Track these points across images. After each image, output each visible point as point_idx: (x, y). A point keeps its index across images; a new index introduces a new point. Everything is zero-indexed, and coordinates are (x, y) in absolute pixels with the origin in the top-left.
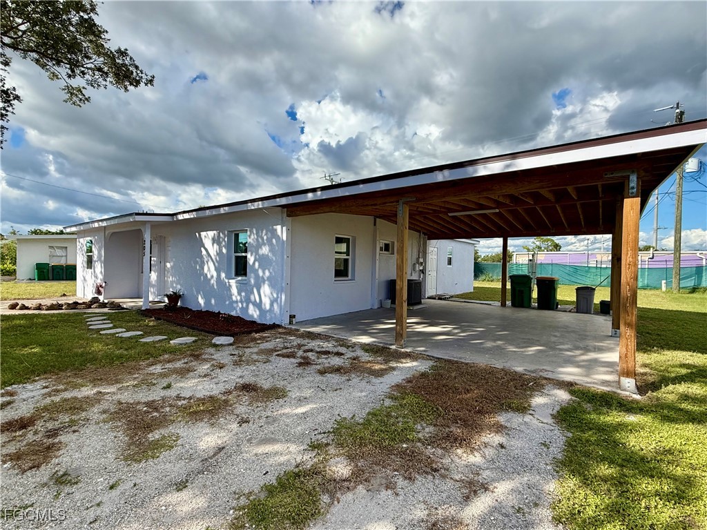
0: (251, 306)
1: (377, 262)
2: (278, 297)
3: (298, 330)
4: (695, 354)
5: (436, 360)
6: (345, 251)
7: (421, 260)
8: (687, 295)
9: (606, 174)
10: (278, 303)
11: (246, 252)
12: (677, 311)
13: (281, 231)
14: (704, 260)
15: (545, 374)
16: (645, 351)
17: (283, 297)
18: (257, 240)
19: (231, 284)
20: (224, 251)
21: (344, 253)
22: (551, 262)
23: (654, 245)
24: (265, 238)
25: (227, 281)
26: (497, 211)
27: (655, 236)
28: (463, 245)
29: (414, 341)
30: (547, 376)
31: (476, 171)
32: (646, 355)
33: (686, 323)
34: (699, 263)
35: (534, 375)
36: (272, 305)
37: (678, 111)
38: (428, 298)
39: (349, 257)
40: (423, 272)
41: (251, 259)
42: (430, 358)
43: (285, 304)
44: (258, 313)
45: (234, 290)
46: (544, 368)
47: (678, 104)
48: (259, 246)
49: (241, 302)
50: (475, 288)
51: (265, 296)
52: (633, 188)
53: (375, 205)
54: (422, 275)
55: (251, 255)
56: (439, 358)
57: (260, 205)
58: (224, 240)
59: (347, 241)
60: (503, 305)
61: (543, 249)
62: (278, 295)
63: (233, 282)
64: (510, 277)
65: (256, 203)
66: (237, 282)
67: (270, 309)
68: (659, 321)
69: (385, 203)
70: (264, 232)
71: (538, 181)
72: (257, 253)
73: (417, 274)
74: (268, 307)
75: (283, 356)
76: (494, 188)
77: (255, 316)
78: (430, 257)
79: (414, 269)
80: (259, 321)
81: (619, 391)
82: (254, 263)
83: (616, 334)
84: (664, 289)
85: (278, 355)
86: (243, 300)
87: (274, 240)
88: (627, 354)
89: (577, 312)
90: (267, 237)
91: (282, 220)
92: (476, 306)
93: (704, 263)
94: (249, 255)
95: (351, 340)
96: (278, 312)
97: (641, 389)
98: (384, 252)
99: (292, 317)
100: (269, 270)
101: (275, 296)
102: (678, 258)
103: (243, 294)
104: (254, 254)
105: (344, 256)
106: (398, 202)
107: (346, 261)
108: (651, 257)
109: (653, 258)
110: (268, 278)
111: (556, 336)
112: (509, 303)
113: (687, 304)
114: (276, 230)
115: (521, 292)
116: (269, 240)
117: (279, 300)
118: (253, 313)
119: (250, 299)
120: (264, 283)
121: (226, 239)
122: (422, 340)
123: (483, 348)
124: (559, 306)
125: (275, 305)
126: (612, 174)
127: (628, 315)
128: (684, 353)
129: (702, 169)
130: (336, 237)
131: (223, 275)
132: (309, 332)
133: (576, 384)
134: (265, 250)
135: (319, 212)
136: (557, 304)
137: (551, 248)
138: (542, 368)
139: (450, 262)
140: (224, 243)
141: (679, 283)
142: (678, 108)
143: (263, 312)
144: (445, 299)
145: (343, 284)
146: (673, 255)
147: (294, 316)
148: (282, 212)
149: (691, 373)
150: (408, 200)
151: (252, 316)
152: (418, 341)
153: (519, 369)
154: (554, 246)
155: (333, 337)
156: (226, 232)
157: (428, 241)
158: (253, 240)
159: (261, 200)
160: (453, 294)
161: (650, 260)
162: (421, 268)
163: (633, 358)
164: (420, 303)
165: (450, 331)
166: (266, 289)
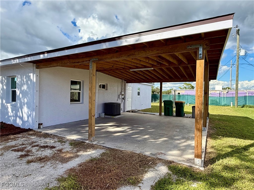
0: (18, 119)
1: (97, 94)
2: (31, 114)
3: (41, 132)
4: (237, 139)
5: (107, 149)
6: (79, 88)
7: (123, 93)
8: (240, 109)
9: (188, 47)
10: (31, 117)
11: (16, 88)
12: (235, 116)
13: (33, 77)
14: (247, 93)
15: (159, 157)
16: (215, 138)
17: (34, 114)
18: (21, 81)
19: (8, 106)
20: (5, 87)
21: (78, 89)
22: (187, 94)
23: (230, 87)
24: (25, 80)
25: (6, 104)
26: (153, 69)
27: (230, 83)
28: (146, 86)
29: (102, 137)
30: (160, 158)
31: (121, 43)
32: (215, 141)
33: (237, 122)
34: (245, 95)
35: (154, 157)
36: (28, 118)
37: (237, 29)
38: (127, 112)
39: (81, 92)
40: (124, 99)
41: (18, 92)
42: (104, 148)
43: (35, 118)
44: (21, 122)
45: (10, 110)
46: (162, 152)
47: (237, 26)
48: (22, 85)
49: (13, 116)
50: (152, 106)
51: (25, 113)
52: (200, 54)
53: (79, 62)
54: (123, 100)
55: (18, 90)
56: (108, 148)
57: (17, 61)
58: (5, 81)
59: (79, 83)
60: (160, 114)
61: (187, 88)
62: (31, 112)
63: (9, 105)
64: (164, 101)
65: (15, 61)
66: (11, 105)
67: (27, 120)
68: (226, 121)
69: (83, 61)
70: (24, 77)
71: (156, 50)
72: (21, 88)
73: (121, 100)
74: (26, 119)
75: (15, 150)
76: (136, 54)
77: (20, 124)
78: (128, 91)
79: (119, 97)
80: (22, 127)
81: (194, 166)
82: (19, 95)
83: (204, 129)
84: (232, 106)
85: (12, 150)
86: (14, 115)
87: (29, 82)
88: (197, 145)
89: (192, 118)
90: (26, 80)
91: (33, 71)
92: (148, 116)
93: (247, 95)
94: (17, 90)
95: (66, 138)
96: (31, 122)
97: (206, 164)
98: (102, 89)
99: (40, 124)
100: (27, 98)
101: (30, 113)
102: (237, 93)
103: (14, 112)
104: (19, 89)
105: (78, 91)
106: (89, 61)
107: (79, 93)
108: (227, 92)
109: (228, 92)
110: (26, 103)
111: (176, 131)
112: (163, 114)
113: (240, 113)
114: (30, 76)
115: (168, 108)
116: (27, 82)
117: (32, 115)
118: (19, 123)
119: (17, 115)
120: (24, 105)
121: (6, 81)
122: (107, 136)
123: (136, 140)
124: (185, 115)
125: (30, 118)
126: (191, 46)
127: (198, 124)
128: (232, 139)
129: (246, 54)
130: (71, 81)
131: (4, 101)
132: (47, 134)
133: (173, 162)
134: (25, 87)
135: (51, 66)
136: (184, 114)
137: (190, 88)
138: (160, 152)
139: (139, 94)
140: (4, 83)
141: (238, 103)
142: (237, 27)
143: (24, 122)
144: (135, 112)
145: (76, 105)
146: (235, 91)
147: (42, 124)
148: (33, 66)
149: (233, 151)
150: (95, 60)
151: (19, 124)
152: (104, 137)
153: (148, 153)
154: (192, 87)
155: (58, 136)
156: (6, 77)
157: (126, 84)
158: (19, 81)
159: (18, 59)
160: (140, 109)
161: (227, 93)
162: (123, 97)
163: (200, 148)
164: (120, 114)
165: (125, 130)
166: (25, 109)
